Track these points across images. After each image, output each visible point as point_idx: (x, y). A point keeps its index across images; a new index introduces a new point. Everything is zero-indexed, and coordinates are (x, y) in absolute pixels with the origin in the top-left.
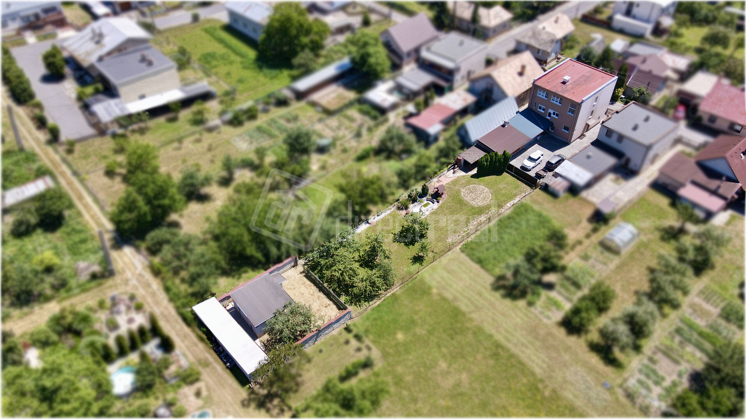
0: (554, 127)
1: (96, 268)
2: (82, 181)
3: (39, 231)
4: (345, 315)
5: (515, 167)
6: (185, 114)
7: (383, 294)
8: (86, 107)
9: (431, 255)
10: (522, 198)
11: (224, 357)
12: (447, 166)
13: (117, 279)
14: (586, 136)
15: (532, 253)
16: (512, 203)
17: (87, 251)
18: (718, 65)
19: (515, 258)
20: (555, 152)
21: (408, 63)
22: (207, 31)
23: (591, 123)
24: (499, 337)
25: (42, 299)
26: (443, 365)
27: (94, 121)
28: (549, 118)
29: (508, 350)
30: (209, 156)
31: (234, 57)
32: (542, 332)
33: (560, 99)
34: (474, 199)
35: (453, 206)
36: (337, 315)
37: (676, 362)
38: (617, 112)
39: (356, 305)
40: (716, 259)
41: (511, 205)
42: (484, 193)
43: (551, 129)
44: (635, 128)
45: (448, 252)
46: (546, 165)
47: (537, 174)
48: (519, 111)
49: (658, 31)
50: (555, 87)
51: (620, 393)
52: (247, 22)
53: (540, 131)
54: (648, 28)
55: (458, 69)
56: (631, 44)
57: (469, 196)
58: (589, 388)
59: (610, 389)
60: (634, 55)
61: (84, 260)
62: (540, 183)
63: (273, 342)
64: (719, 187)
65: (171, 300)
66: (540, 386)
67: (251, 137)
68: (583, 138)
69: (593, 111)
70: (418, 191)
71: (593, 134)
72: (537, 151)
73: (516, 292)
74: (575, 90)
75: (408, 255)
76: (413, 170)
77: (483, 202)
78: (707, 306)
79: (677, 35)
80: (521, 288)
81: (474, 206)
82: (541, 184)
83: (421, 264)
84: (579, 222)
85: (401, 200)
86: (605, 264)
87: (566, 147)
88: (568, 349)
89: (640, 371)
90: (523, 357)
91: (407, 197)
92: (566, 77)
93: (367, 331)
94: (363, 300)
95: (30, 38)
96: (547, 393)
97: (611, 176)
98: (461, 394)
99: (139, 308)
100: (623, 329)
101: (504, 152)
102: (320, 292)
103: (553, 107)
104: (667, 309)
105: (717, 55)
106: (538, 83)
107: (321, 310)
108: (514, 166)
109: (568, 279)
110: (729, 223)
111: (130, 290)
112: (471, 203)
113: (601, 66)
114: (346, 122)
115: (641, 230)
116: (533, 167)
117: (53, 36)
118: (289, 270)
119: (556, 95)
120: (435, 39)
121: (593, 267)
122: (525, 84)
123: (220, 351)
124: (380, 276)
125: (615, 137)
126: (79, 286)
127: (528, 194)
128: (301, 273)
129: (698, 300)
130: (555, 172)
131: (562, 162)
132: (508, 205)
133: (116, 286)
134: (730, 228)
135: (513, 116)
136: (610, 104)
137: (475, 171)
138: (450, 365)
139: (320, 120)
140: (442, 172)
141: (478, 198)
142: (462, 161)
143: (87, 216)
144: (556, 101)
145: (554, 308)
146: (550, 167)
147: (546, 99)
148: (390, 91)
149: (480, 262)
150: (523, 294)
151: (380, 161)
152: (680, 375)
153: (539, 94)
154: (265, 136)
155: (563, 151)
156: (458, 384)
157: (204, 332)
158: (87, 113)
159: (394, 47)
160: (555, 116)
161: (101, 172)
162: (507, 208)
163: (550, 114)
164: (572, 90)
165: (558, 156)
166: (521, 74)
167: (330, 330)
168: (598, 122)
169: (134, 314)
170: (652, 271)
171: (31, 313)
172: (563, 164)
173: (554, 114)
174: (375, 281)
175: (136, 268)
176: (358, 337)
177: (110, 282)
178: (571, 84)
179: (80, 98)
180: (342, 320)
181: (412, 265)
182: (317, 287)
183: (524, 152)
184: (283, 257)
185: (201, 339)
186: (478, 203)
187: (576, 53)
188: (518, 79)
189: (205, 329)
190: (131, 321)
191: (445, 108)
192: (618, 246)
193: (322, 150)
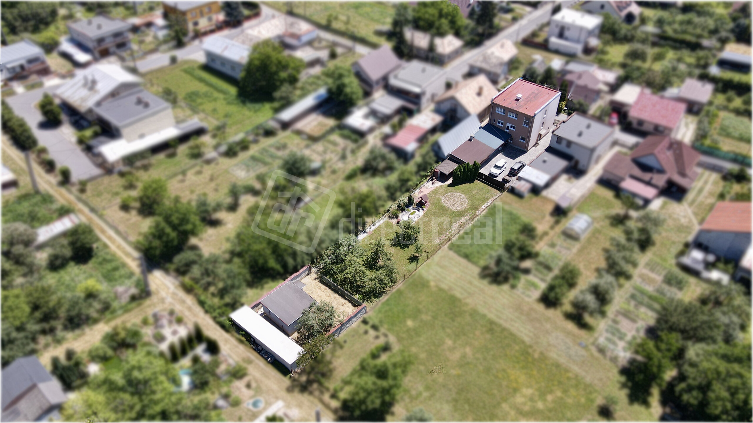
0: (512, 138)
1: (134, 291)
2: (101, 216)
3: (72, 264)
4: (361, 310)
5: (485, 175)
6: (183, 149)
7: (389, 290)
8: (89, 149)
9: (424, 254)
10: (493, 201)
11: (264, 354)
12: (426, 178)
13: (154, 299)
14: (539, 144)
15: (510, 244)
16: (486, 206)
17: (121, 277)
18: (640, 77)
19: (496, 251)
20: (515, 159)
21: (377, 90)
22: (186, 71)
23: (543, 132)
24: (491, 316)
25: (90, 322)
26: (449, 342)
27: (100, 160)
28: (507, 131)
29: (500, 326)
30: (213, 185)
31: (216, 94)
32: (526, 308)
33: (516, 114)
34: (453, 205)
35: (436, 212)
36: (353, 311)
37: (634, 321)
38: (564, 122)
39: (367, 301)
40: (656, 237)
41: (485, 207)
42: (461, 199)
43: (510, 140)
44: (580, 134)
45: (438, 251)
46: (510, 171)
47: (503, 179)
48: (481, 126)
49: (588, 51)
50: (510, 104)
51: (593, 350)
52: (224, 61)
53: (501, 142)
54: (578, 48)
55: (423, 93)
56: (567, 63)
57: (449, 202)
58: (569, 348)
59: (585, 347)
60: (570, 72)
61: (121, 285)
62: (507, 186)
63: (303, 338)
64: (651, 179)
65: (207, 312)
66: (530, 351)
67: (248, 166)
68: (537, 146)
69: (544, 122)
70: (404, 202)
71: (546, 142)
72: (501, 160)
73: (500, 278)
74: (527, 106)
75: (405, 257)
76: (398, 184)
77: (461, 207)
78: (653, 275)
79: (603, 52)
80: (503, 274)
81: (454, 210)
82: (508, 188)
83: (417, 263)
84: (543, 217)
85: (391, 210)
86: (568, 249)
87: (524, 155)
88: (548, 319)
89: (607, 331)
90: (514, 330)
91: (396, 208)
92: (519, 95)
93: (381, 322)
94: (373, 297)
95: (19, 88)
96: (536, 356)
97: (564, 177)
98: (468, 363)
99: (179, 321)
100: (590, 300)
101: (475, 162)
102: (335, 293)
103: (510, 121)
104: (622, 280)
105: (638, 68)
106: (496, 102)
107: (339, 308)
108: (483, 174)
109: (540, 264)
110: (663, 207)
111: (167, 306)
112: (451, 208)
113: (545, 83)
114: (331, 147)
115: (594, 219)
116: (500, 174)
117: (40, 85)
118: (305, 278)
119: (512, 111)
120: (398, 67)
121: (560, 252)
122: (483, 103)
123: (260, 350)
124: (386, 274)
125: (564, 143)
126: (121, 308)
127: (498, 197)
128: (316, 279)
129: (646, 271)
130: (519, 176)
131: (523, 167)
132: (483, 207)
133: (154, 305)
134: (664, 211)
135: (477, 131)
136: (556, 115)
137: (450, 181)
138: (455, 342)
139: (307, 146)
140: (422, 184)
141: (457, 203)
142: (439, 173)
143: (113, 248)
144: (512, 116)
145: (532, 289)
146: (513, 173)
147: (504, 114)
148: (366, 116)
149: (466, 256)
150: (506, 280)
151: (366, 179)
152: (638, 330)
153: (497, 110)
154: (260, 164)
155: (522, 158)
156: (464, 356)
157: (243, 335)
158: (90, 155)
159: (364, 76)
160: (512, 129)
161: (116, 208)
162: (482, 210)
163: (508, 127)
164: (525, 106)
165: (519, 162)
166: (479, 94)
167: (350, 323)
168: (548, 131)
169: (176, 327)
170: (606, 251)
171: (83, 334)
172: (524, 169)
173: (511, 127)
174: (383, 279)
175: (168, 288)
176: (375, 328)
177: (147, 302)
178: (523, 100)
179: (81, 141)
180: (359, 314)
181: (410, 264)
182: (332, 290)
183: (489, 162)
184: (299, 267)
185: (241, 341)
186: (457, 207)
187: (521, 73)
188: (478, 99)
189: (244, 333)
190: (175, 333)
191: (417, 128)
192: (578, 234)
193: (314, 173)
